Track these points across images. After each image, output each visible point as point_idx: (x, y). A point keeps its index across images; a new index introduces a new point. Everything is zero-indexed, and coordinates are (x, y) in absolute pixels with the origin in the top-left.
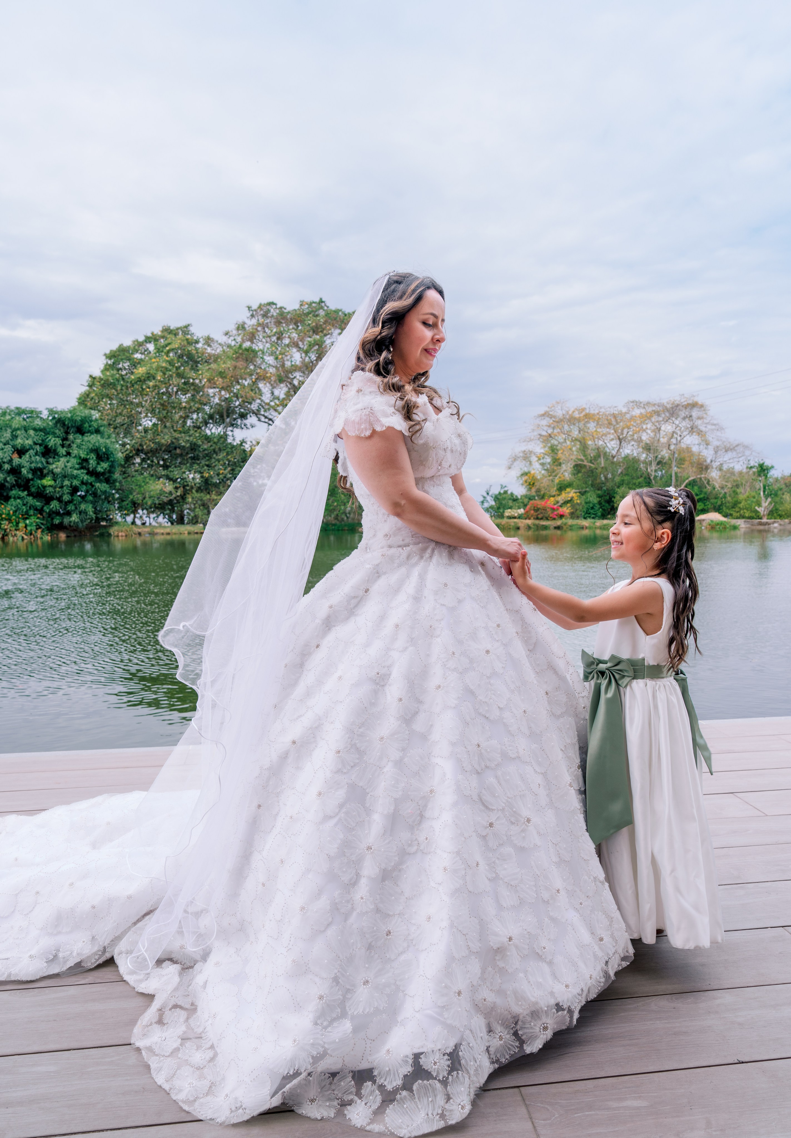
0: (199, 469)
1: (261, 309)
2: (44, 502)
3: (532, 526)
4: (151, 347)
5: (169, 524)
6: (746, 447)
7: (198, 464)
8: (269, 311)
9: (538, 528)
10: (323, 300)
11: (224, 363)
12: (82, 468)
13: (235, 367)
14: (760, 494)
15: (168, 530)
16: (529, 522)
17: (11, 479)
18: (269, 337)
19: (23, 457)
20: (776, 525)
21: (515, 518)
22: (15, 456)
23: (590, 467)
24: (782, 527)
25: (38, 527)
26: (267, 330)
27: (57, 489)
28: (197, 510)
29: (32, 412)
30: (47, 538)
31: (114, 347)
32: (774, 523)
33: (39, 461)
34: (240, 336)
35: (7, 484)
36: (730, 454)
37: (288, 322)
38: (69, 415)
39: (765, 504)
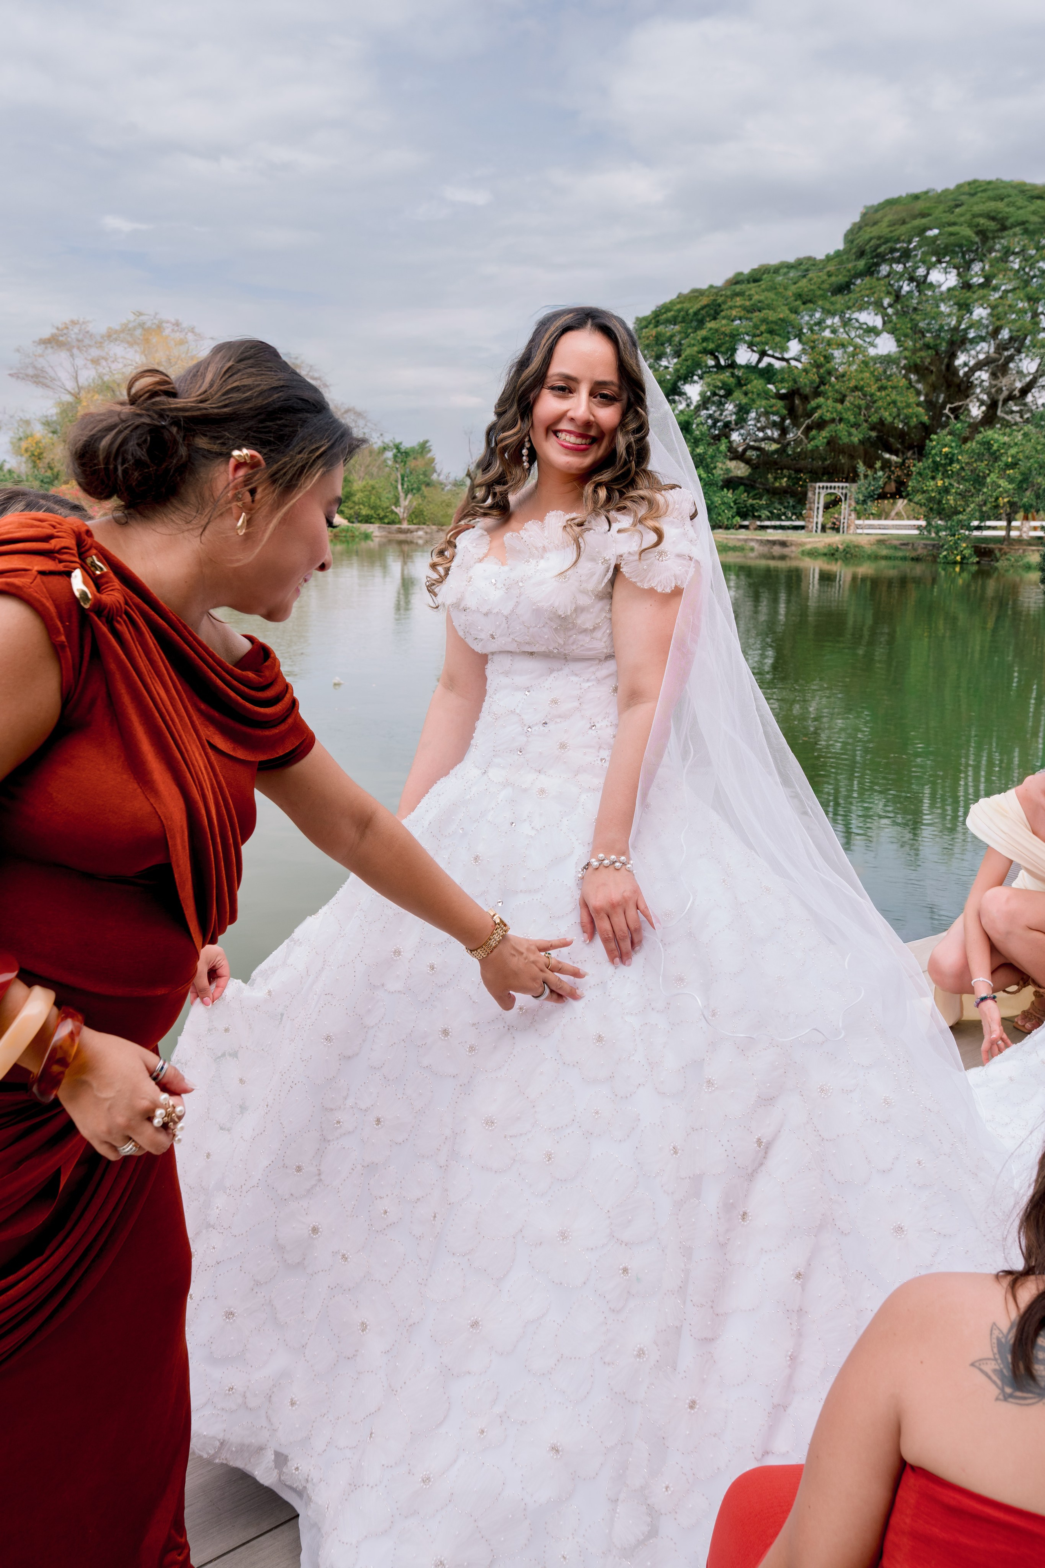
14: (397, 488)
20: (420, 533)
24: (428, 536)
32: (417, 530)
39: (404, 503)
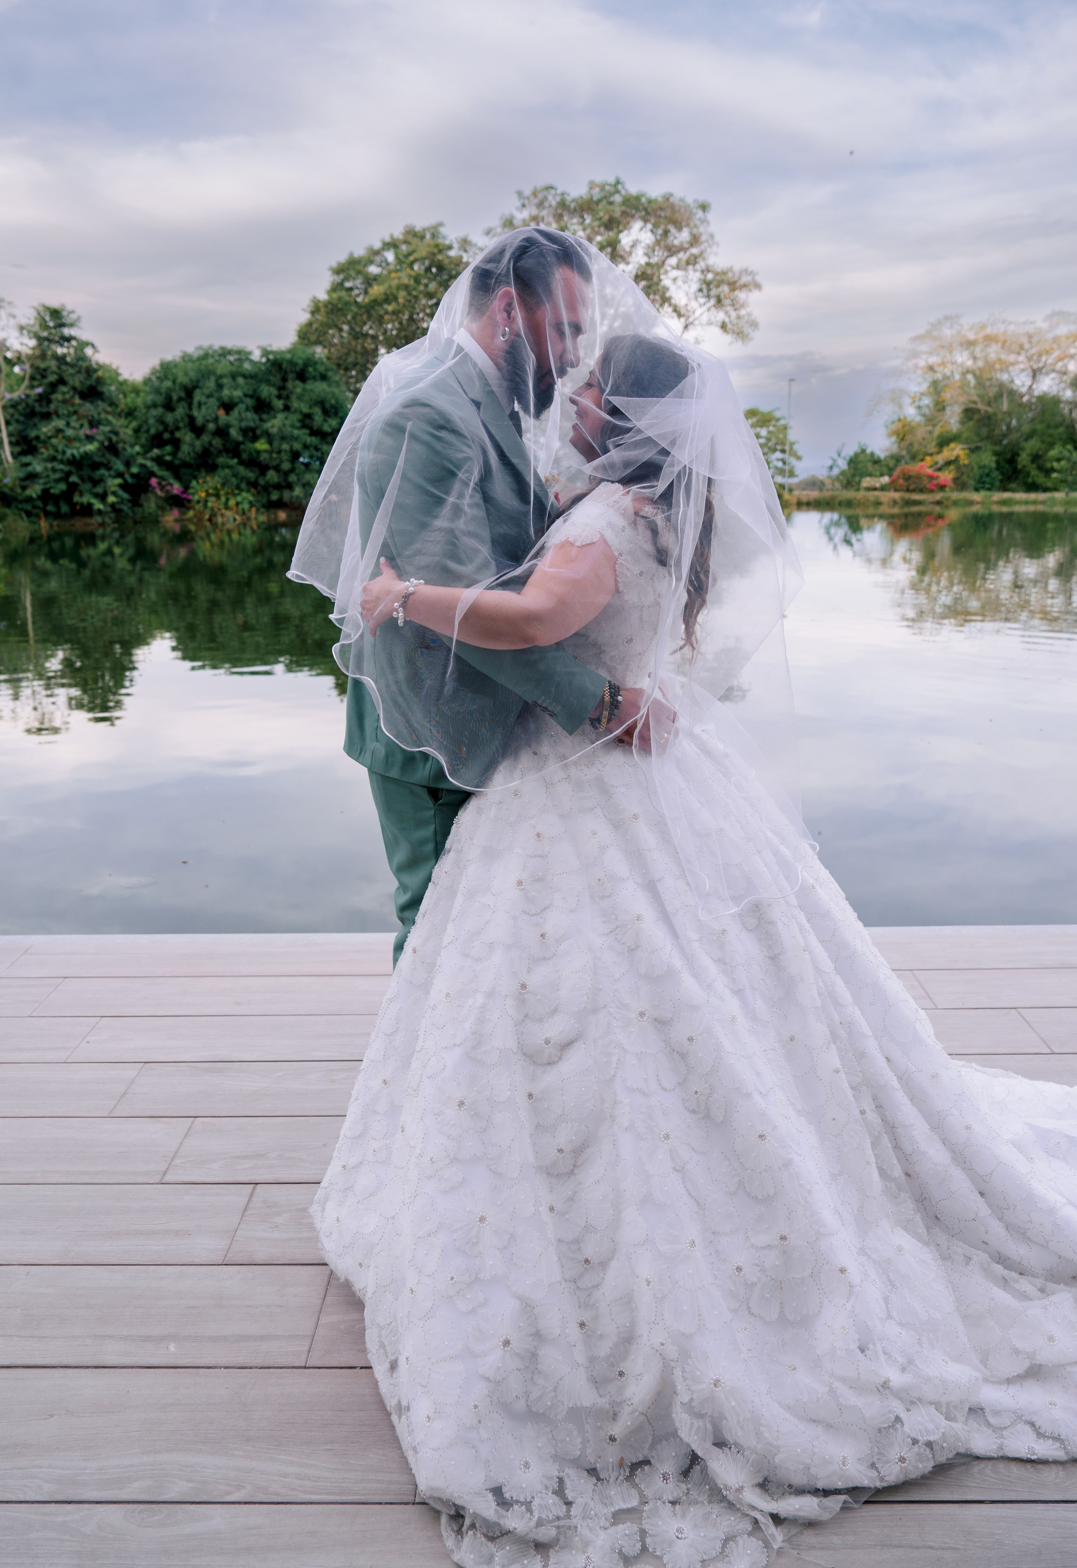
1: (537, 196)
2: (258, 472)
3: (899, 501)
4: (390, 256)
8: (546, 198)
9: (908, 503)
10: (621, 180)
12: (304, 426)
16: (896, 495)
17: (217, 442)
19: (231, 413)
21: (875, 489)
22: (221, 413)
23: (986, 412)
25: (252, 505)
27: (274, 455)
29: (239, 352)
30: (262, 518)
31: (343, 258)
33: (250, 419)
35: (212, 449)
37: (573, 212)
38: (288, 356)
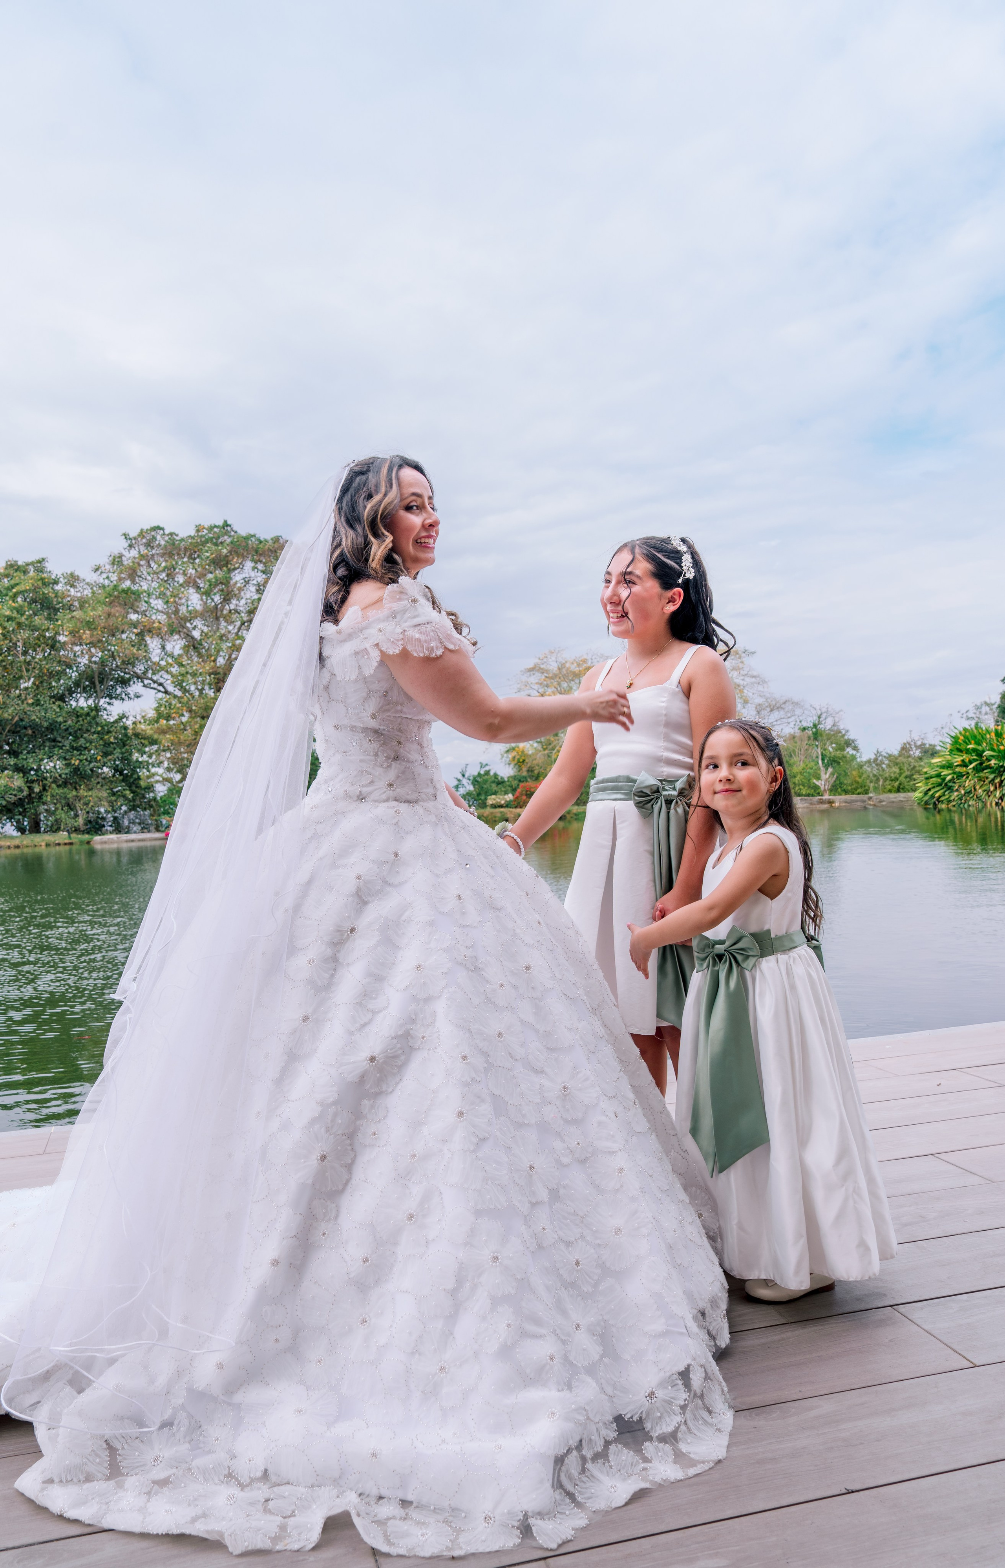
0: (63, 754)
1: (144, 537)
5: (19, 834)
6: (796, 704)
7: (61, 748)
8: (154, 538)
10: (229, 523)
11: (94, 609)
13: (109, 615)
14: (818, 764)
15: (17, 842)
18: (155, 573)
20: (840, 803)
21: (501, 806)
26: (153, 564)
28: (60, 811)
32: (837, 800)
34: (116, 574)
36: (776, 715)
37: (182, 553)
39: (825, 776)
